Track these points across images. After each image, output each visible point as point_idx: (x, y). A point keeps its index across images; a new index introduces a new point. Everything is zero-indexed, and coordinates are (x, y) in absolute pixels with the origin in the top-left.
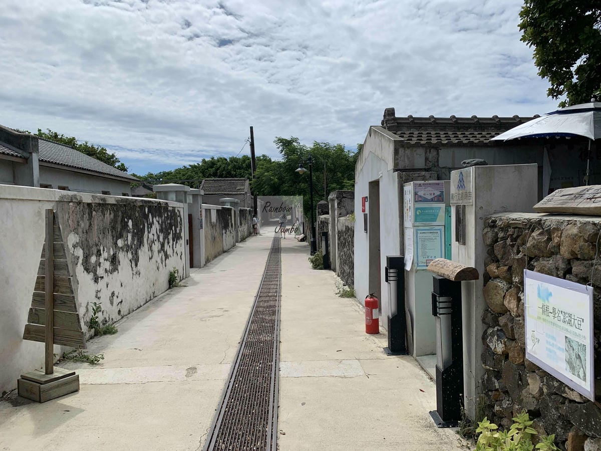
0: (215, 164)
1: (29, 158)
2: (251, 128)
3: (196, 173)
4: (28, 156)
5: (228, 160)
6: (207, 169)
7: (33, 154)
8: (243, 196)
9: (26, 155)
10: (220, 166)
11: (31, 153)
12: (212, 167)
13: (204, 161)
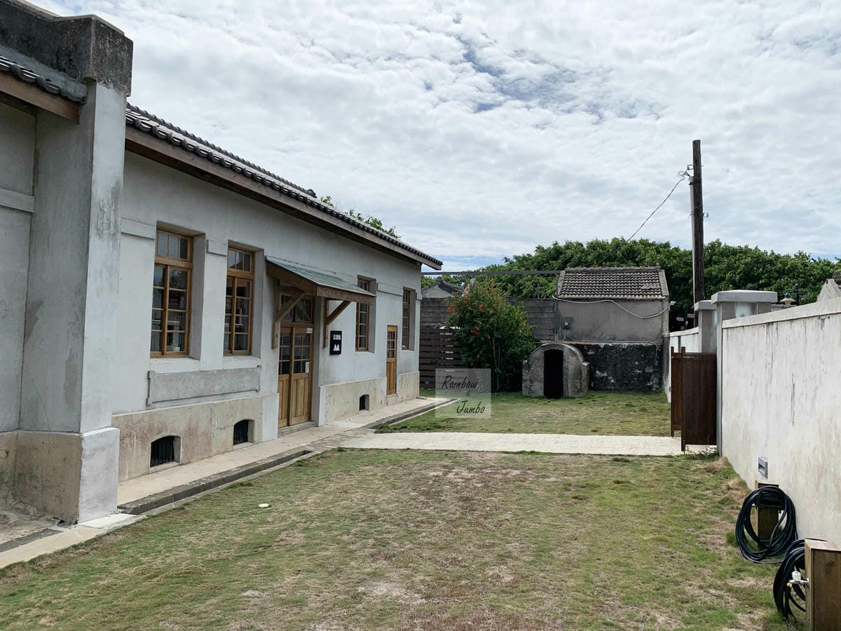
0: (561, 253)
1: (84, 99)
2: (696, 144)
3: (526, 269)
4: (82, 95)
5: (585, 246)
6: (548, 262)
7: (100, 88)
8: (660, 303)
9: (75, 89)
10: (572, 256)
11: (90, 83)
12: (555, 259)
13: (539, 249)
